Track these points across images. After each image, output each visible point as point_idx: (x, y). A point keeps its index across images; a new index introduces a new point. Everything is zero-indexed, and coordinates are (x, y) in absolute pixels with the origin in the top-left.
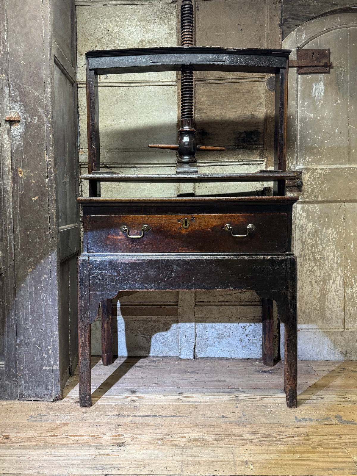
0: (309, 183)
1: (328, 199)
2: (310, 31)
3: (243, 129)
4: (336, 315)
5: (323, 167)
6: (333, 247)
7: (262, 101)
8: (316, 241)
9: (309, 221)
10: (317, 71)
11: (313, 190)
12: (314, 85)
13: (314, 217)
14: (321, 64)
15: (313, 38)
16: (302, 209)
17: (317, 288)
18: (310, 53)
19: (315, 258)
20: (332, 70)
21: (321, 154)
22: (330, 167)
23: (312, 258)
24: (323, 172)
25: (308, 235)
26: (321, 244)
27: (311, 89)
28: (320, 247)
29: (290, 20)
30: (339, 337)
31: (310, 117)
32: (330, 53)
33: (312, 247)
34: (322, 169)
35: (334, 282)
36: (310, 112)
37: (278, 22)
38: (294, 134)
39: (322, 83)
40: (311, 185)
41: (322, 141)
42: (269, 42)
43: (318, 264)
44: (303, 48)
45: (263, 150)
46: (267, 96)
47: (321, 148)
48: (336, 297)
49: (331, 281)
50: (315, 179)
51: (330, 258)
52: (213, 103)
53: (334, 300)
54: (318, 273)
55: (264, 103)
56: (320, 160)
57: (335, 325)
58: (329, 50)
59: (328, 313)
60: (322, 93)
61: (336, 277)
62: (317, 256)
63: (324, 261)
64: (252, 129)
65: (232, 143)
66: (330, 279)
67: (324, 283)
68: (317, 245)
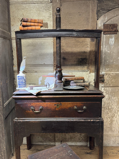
0: (107, 79)
1: (115, 86)
2: (109, 16)
3: (80, 57)
4: (116, 130)
5: (113, 73)
6: (116, 104)
7: (88, 46)
8: (109, 102)
9: (107, 94)
10: (112, 33)
11: (109, 82)
12: (110, 39)
13: (109, 92)
14: (113, 30)
15: (110, 19)
16: (104, 89)
17: (109, 120)
18: (109, 26)
19: (109, 108)
20: (118, 33)
21: (112, 67)
22: (116, 73)
23: (108, 108)
24: (113, 75)
25: (106, 100)
26: (111, 103)
27: (109, 41)
28: (111, 104)
29: (101, 10)
30: (117, 138)
31: (108, 52)
32: (117, 25)
33: (108, 104)
34: (113, 74)
35: (116, 117)
36: (108, 50)
37: (96, 12)
38: (101, 60)
39: (113, 38)
40: (108, 80)
41: (113, 62)
42: (92, 20)
43: (110, 111)
44: (106, 23)
45: (88, 66)
46: (90, 44)
47: (112, 65)
48: (117, 123)
49: (115, 117)
50: (109, 78)
51: (115, 108)
52: (68, 46)
53: (116, 124)
54: (110, 114)
55: (89, 46)
56: (112, 70)
57: (116, 133)
58: (117, 24)
59: (113, 129)
60: (113, 43)
61: (117, 115)
62: (110, 107)
63: (112, 109)
64: (84, 57)
65: (76, 63)
66: (114, 116)
67: (112, 118)
68: (110, 103)
